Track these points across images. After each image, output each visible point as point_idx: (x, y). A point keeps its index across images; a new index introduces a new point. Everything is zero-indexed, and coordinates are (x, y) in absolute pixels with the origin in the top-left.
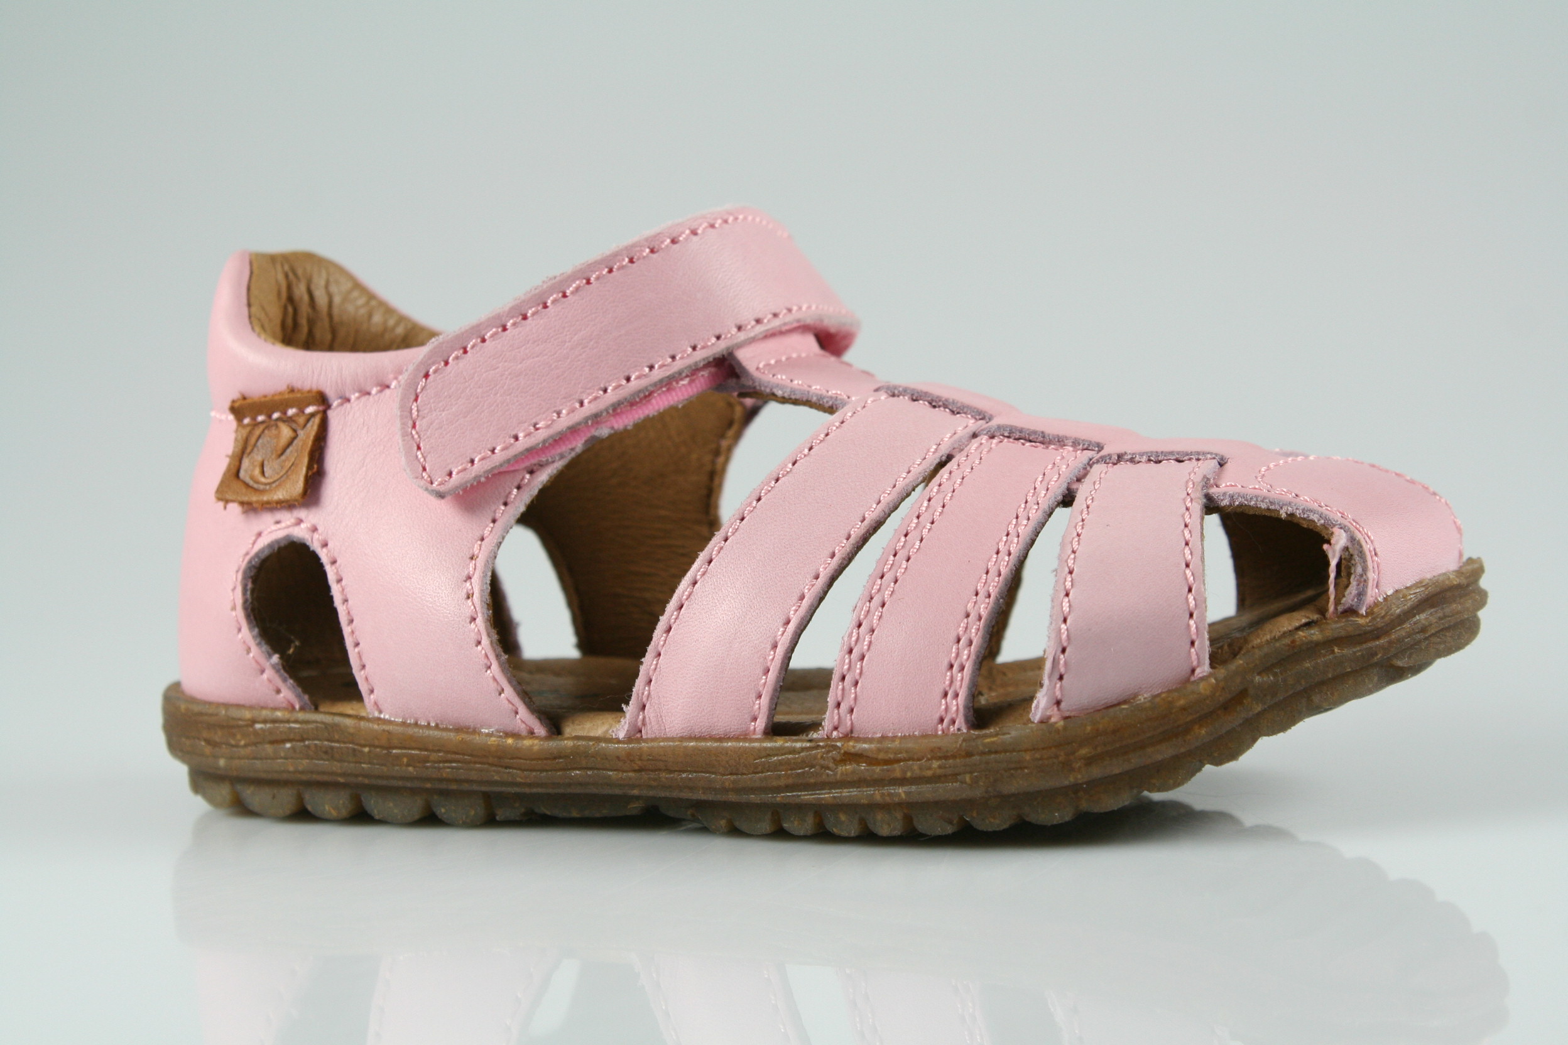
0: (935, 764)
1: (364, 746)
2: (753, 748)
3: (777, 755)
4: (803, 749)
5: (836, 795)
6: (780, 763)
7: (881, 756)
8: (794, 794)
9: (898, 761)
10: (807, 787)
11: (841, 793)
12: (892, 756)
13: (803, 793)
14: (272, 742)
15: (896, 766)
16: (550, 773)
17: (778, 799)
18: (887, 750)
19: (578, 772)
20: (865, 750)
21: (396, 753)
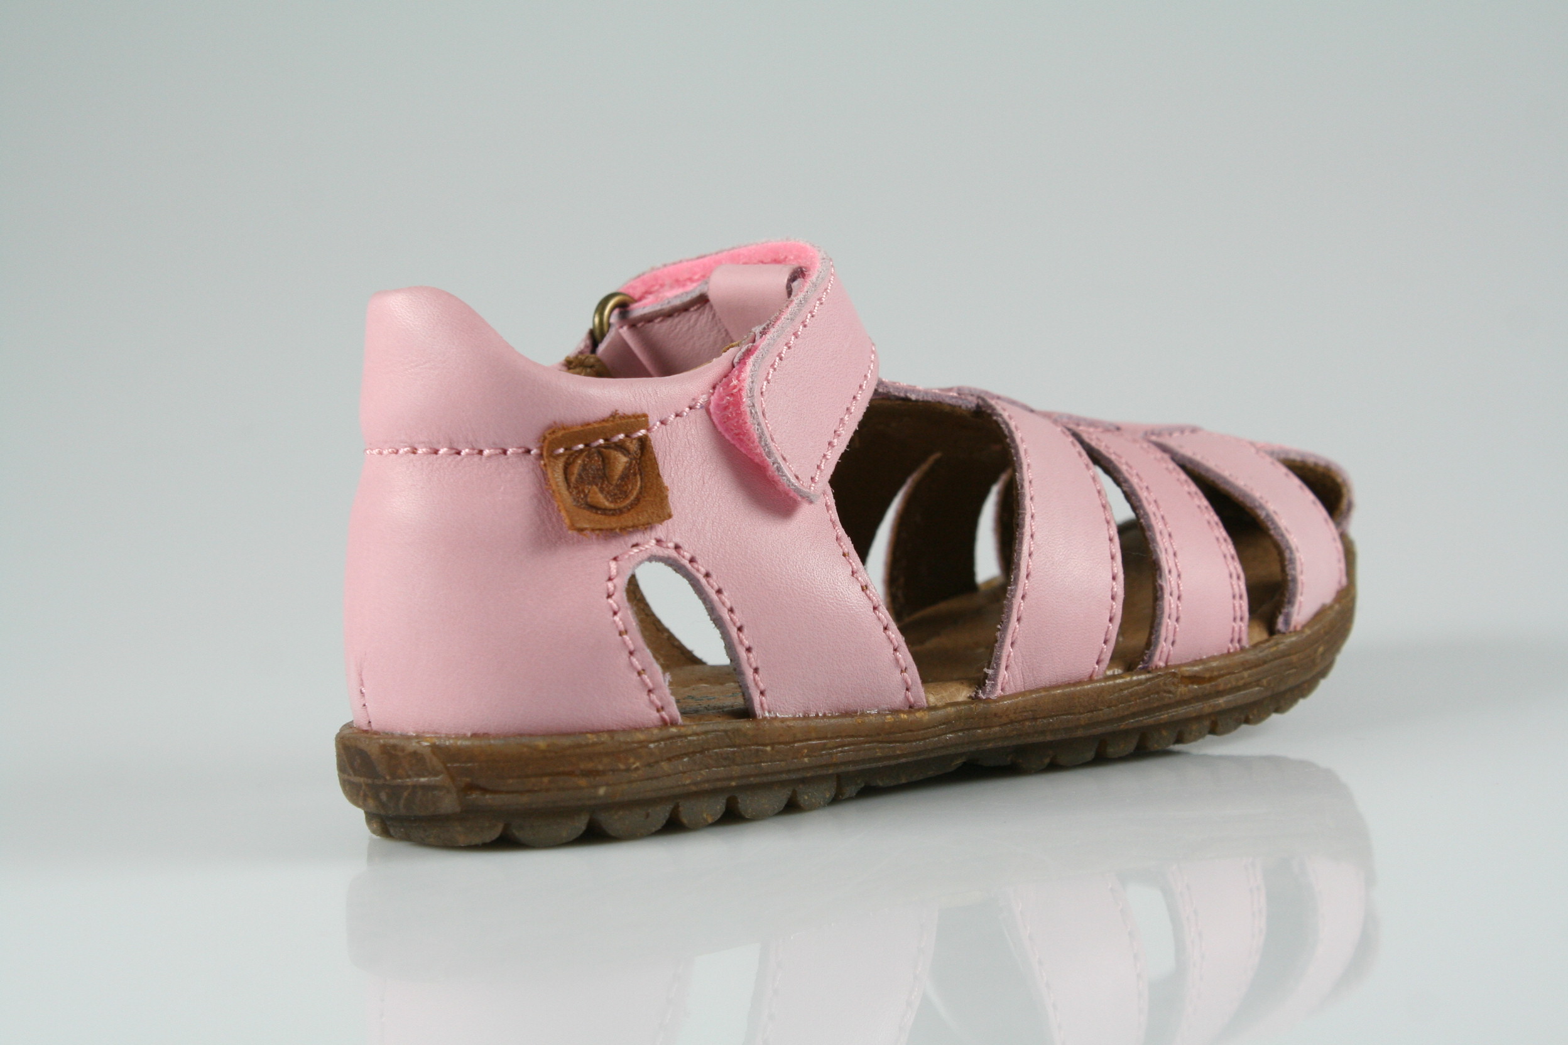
0: (1246, 674)
1: (766, 745)
2: (1109, 685)
3: (1127, 688)
4: (1147, 680)
5: (1174, 713)
6: (1131, 694)
7: (1207, 675)
8: (1137, 719)
9: (1223, 676)
10: (1146, 712)
11: (1177, 711)
12: (1216, 673)
13: (1144, 718)
14: (669, 759)
15: (1220, 680)
16: (928, 741)
17: (1122, 727)
18: (1212, 669)
19: (951, 735)
20: (1197, 672)
21: (798, 747)
